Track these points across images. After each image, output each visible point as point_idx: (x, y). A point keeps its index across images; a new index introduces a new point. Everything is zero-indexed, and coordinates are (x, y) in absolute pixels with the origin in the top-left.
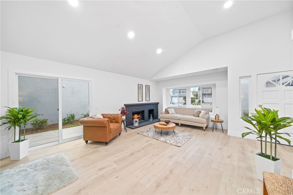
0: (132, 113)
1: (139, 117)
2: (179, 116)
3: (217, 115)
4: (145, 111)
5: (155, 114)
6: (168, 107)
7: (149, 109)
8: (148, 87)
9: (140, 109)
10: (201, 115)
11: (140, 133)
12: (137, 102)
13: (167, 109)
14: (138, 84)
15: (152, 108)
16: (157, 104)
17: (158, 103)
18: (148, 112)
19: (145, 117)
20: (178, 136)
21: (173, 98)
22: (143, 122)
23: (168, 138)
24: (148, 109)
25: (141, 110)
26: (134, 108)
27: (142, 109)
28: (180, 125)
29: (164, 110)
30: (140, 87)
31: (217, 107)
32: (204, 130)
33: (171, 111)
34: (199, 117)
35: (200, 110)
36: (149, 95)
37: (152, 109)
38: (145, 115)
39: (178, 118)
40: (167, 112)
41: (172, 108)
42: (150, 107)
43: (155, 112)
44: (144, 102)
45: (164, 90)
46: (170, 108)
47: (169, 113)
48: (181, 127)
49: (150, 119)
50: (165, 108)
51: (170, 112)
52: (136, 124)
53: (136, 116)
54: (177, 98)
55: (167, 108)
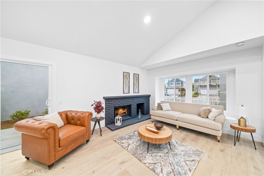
0: (114, 108)
1: (125, 113)
2: (177, 114)
3: (242, 118)
4: (132, 105)
5: (145, 109)
6: (161, 101)
7: (138, 103)
8: (137, 77)
9: (125, 103)
10: (210, 116)
11: (117, 141)
12: (121, 94)
13: (161, 103)
14: (124, 72)
15: (141, 101)
16: (148, 97)
17: (150, 96)
18: (136, 106)
19: (132, 113)
20: (177, 154)
21: (168, 90)
22: (130, 119)
23: (158, 157)
24: (136, 103)
25: (127, 104)
26: (117, 102)
27: (128, 102)
28: (178, 128)
29: (156, 105)
30: (126, 75)
31: (242, 106)
32: (219, 141)
33: (166, 106)
34: (208, 118)
35: (209, 108)
36: (138, 86)
37: (141, 103)
38: (132, 110)
39: (175, 117)
40: (160, 107)
41: (167, 102)
42: (139, 100)
43: (145, 106)
44: (132, 94)
45: (157, 80)
46: (164, 102)
47: (162, 109)
48: (179, 131)
49: (139, 114)
50: (158, 102)
51: (164, 108)
52: (119, 124)
53: (121, 111)
54: (173, 90)
55: (159, 102)
